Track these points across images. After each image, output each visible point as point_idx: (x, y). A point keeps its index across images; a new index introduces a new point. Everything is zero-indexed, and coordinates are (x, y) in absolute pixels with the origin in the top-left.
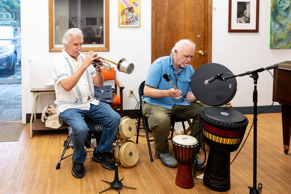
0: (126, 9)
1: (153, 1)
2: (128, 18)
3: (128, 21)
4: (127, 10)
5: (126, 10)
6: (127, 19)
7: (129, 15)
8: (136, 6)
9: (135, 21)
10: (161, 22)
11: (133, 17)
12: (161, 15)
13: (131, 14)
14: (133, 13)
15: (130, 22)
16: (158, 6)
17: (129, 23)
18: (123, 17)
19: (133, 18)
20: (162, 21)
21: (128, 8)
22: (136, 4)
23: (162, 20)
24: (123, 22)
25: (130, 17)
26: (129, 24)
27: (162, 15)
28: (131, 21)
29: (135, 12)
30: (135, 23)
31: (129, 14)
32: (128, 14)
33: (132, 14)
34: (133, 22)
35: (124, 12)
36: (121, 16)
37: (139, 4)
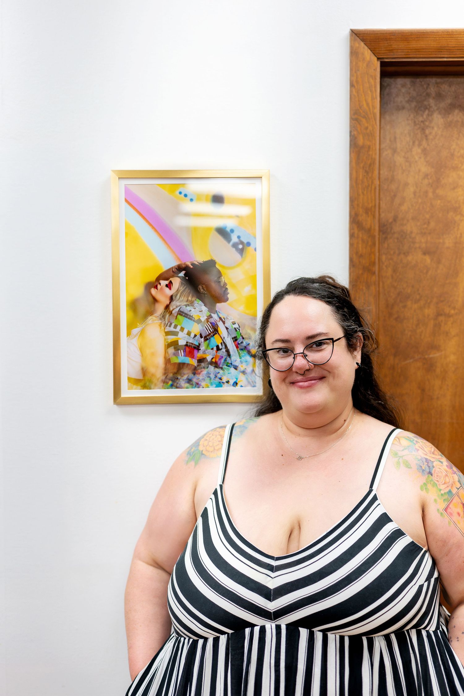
0: (165, 276)
1: (362, 217)
2: (182, 342)
3: (182, 358)
4: (177, 282)
5: (164, 283)
6: (174, 344)
7: (186, 316)
8: (241, 252)
9: (235, 358)
10: (430, 366)
11: (215, 331)
12: (430, 311)
13: (204, 308)
14: (219, 306)
15: (195, 371)
16: (406, 254)
17: (187, 373)
18: (142, 332)
19: (216, 340)
20: (434, 355)
21: (179, 269)
22: (234, 239)
23: (434, 347)
24: (144, 371)
25: (196, 329)
26: (189, 381)
27: (439, 314)
28: (201, 361)
29: (232, 295)
30: (229, 374)
31: (187, 309)
32: (180, 313)
33: (212, 309)
34: (216, 365)
35: (155, 300)
36: (130, 327)
37: (258, 243)
